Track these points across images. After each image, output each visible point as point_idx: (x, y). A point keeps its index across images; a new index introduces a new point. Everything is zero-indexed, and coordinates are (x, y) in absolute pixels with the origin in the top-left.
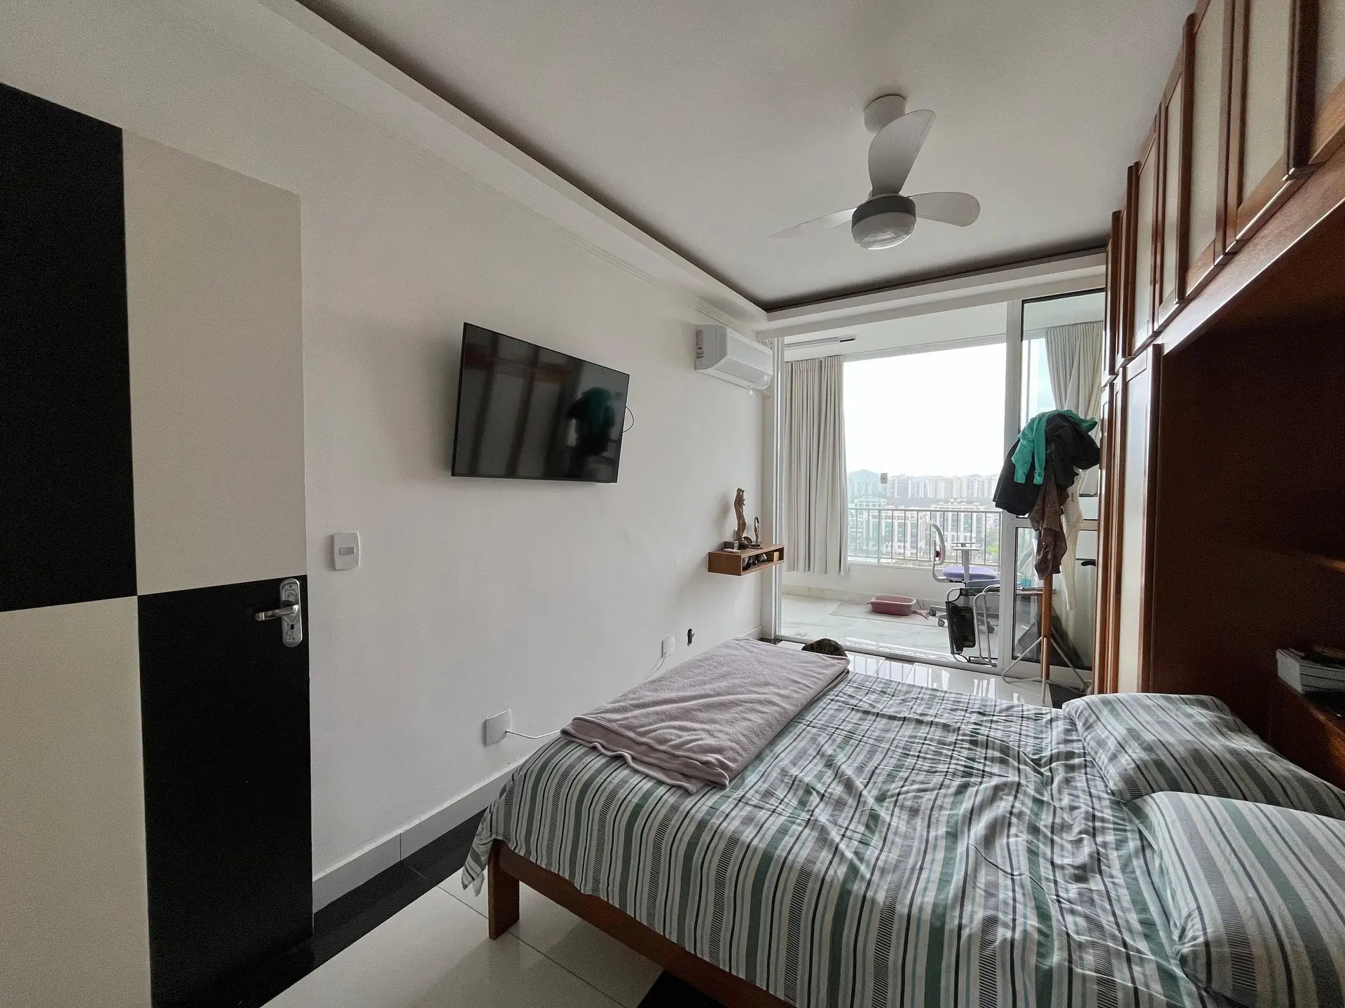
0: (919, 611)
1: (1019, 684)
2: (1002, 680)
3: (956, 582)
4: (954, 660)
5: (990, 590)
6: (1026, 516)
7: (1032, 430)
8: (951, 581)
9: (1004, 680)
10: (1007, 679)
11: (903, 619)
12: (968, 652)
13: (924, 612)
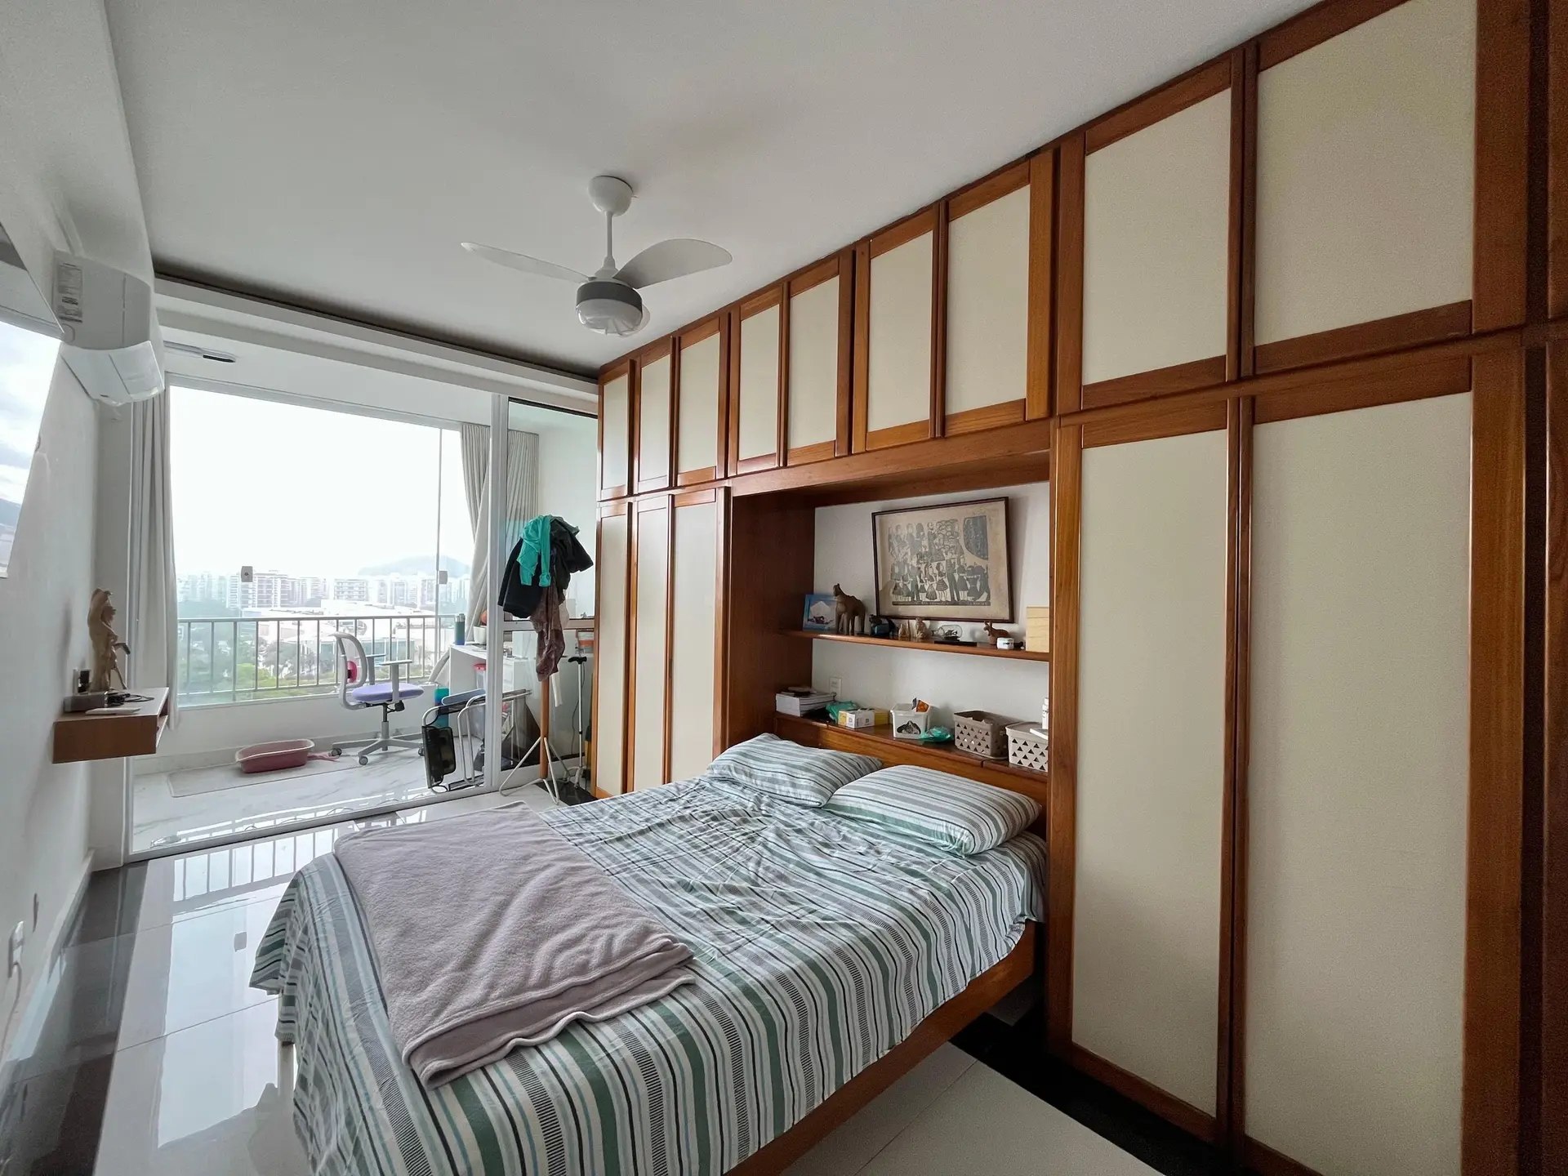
0: (316, 754)
1: (519, 793)
2: (500, 795)
3: (374, 705)
4: (433, 794)
5: (475, 701)
6: (528, 618)
7: (537, 532)
8: (368, 705)
9: (502, 794)
10: (505, 792)
11: (294, 774)
12: (448, 779)
13: (326, 754)
